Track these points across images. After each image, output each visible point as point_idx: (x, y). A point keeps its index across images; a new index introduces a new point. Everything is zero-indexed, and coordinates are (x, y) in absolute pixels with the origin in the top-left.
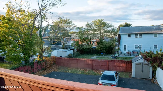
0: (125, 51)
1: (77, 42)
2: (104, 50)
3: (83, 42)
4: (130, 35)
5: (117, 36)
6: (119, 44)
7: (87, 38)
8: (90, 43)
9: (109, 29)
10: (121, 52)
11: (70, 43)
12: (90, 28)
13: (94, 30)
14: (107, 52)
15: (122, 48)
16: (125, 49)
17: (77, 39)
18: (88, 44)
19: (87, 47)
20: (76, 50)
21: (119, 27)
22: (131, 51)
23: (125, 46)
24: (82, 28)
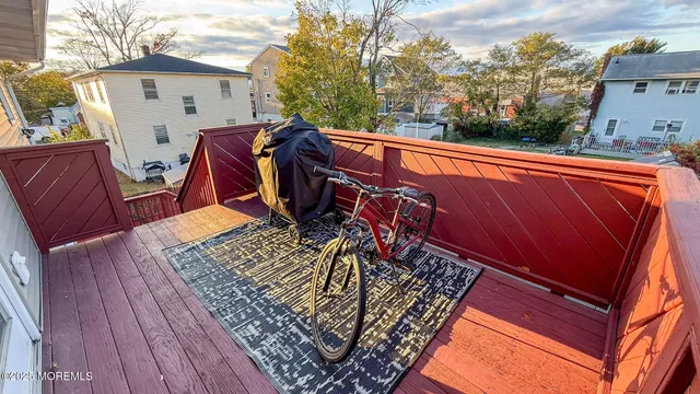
0: (608, 137)
1: (458, 107)
2: (533, 130)
3: (474, 105)
4: (645, 85)
5: (592, 89)
6: (593, 115)
7: (488, 95)
8: (495, 108)
9: (569, 64)
10: (593, 140)
11: (437, 108)
12: (501, 63)
13: (515, 70)
14: (542, 136)
15: (599, 127)
16: (610, 131)
17: (460, 96)
18: (488, 112)
19: (486, 121)
20: (451, 127)
21: (608, 57)
22: (632, 136)
23: (612, 123)
24: (477, 63)
